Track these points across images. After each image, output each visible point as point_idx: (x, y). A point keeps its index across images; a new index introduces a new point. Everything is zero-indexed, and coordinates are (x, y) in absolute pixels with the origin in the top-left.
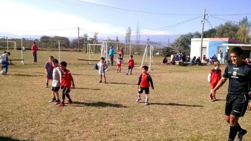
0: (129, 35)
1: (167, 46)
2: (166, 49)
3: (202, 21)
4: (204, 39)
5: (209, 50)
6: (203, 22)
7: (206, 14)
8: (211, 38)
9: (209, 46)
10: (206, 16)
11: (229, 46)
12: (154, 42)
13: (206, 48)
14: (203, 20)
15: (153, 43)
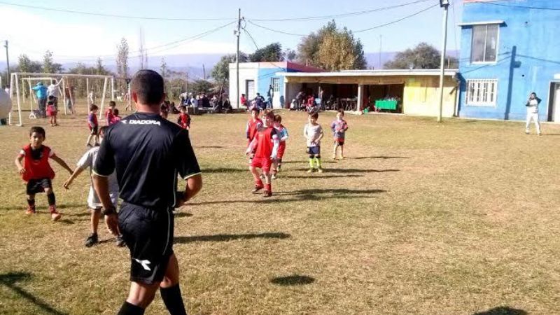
0: (124, 54)
1: (202, 78)
2: (198, 85)
3: (235, 32)
4: (241, 65)
5: (259, 84)
6: (237, 34)
7: (241, 17)
8: (261, 63)
9: (259, 77)
10: (242, 22)
11: (287, 77)
12: (177, 71)
13: (253, 81)
14: (237, 29)
15: (174, 72)
